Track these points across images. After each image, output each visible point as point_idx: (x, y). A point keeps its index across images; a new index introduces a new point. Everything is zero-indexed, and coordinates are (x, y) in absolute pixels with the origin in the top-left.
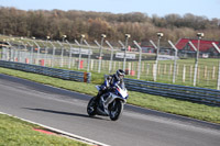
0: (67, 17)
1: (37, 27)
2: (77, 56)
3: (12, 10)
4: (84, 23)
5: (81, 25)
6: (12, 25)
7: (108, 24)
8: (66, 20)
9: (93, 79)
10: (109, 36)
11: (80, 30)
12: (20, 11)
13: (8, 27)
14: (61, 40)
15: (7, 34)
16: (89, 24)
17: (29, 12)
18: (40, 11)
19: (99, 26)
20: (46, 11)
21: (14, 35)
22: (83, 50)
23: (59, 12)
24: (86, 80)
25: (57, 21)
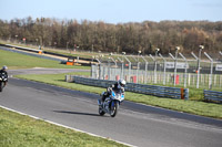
0: (160, 28)
1: (127, 41)
2: (172, 70)
3: (100, 25)
4: (179, 34)
5: (175, 36)
6: (100, 41)
7: (205, 34)
8: (159, 32)
9: (192, 96)
10: (207, 46)
11: (175, 42)
12: (108, 25)
13: (96, 42)
14: (154, 54)
15: (96, 50)
16: (184, 35)
17: (119, 25)
18: (130, 24)
19: (196, 36)
20: (137, 24)
21: (103, 51)
22: (178, 64)
23: (150, 24)
24: (183, 97)
25: (149, 33)
